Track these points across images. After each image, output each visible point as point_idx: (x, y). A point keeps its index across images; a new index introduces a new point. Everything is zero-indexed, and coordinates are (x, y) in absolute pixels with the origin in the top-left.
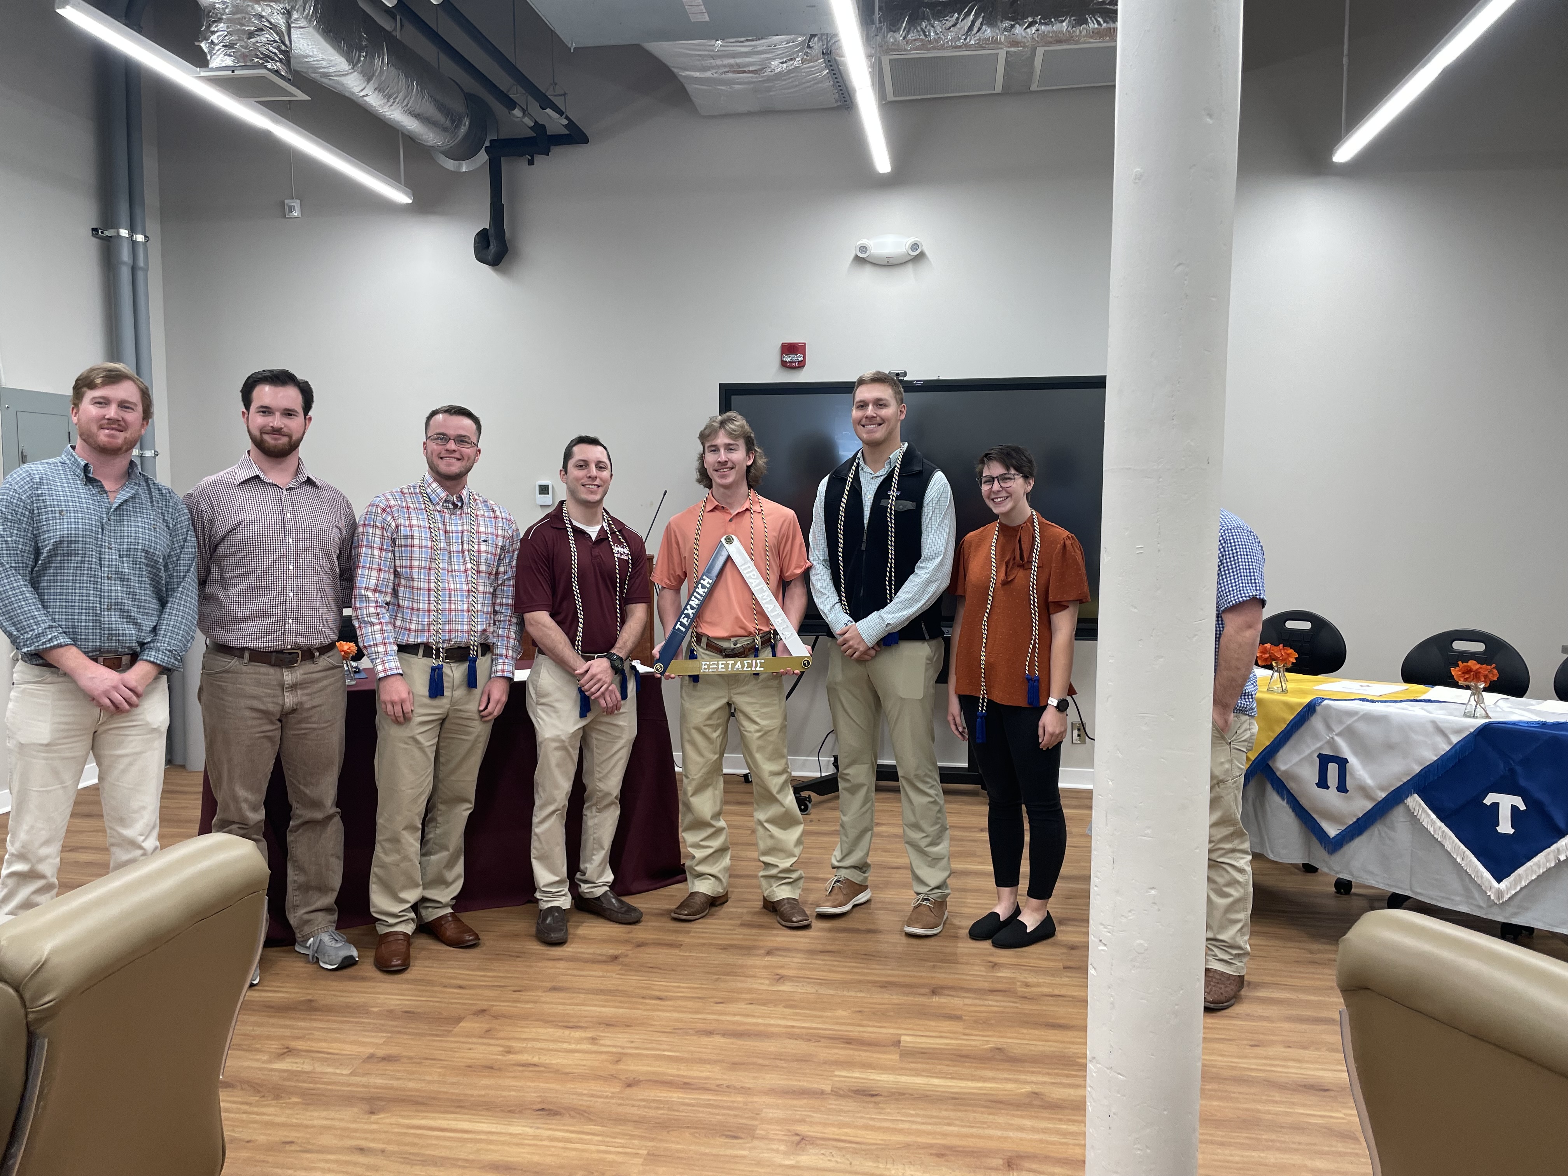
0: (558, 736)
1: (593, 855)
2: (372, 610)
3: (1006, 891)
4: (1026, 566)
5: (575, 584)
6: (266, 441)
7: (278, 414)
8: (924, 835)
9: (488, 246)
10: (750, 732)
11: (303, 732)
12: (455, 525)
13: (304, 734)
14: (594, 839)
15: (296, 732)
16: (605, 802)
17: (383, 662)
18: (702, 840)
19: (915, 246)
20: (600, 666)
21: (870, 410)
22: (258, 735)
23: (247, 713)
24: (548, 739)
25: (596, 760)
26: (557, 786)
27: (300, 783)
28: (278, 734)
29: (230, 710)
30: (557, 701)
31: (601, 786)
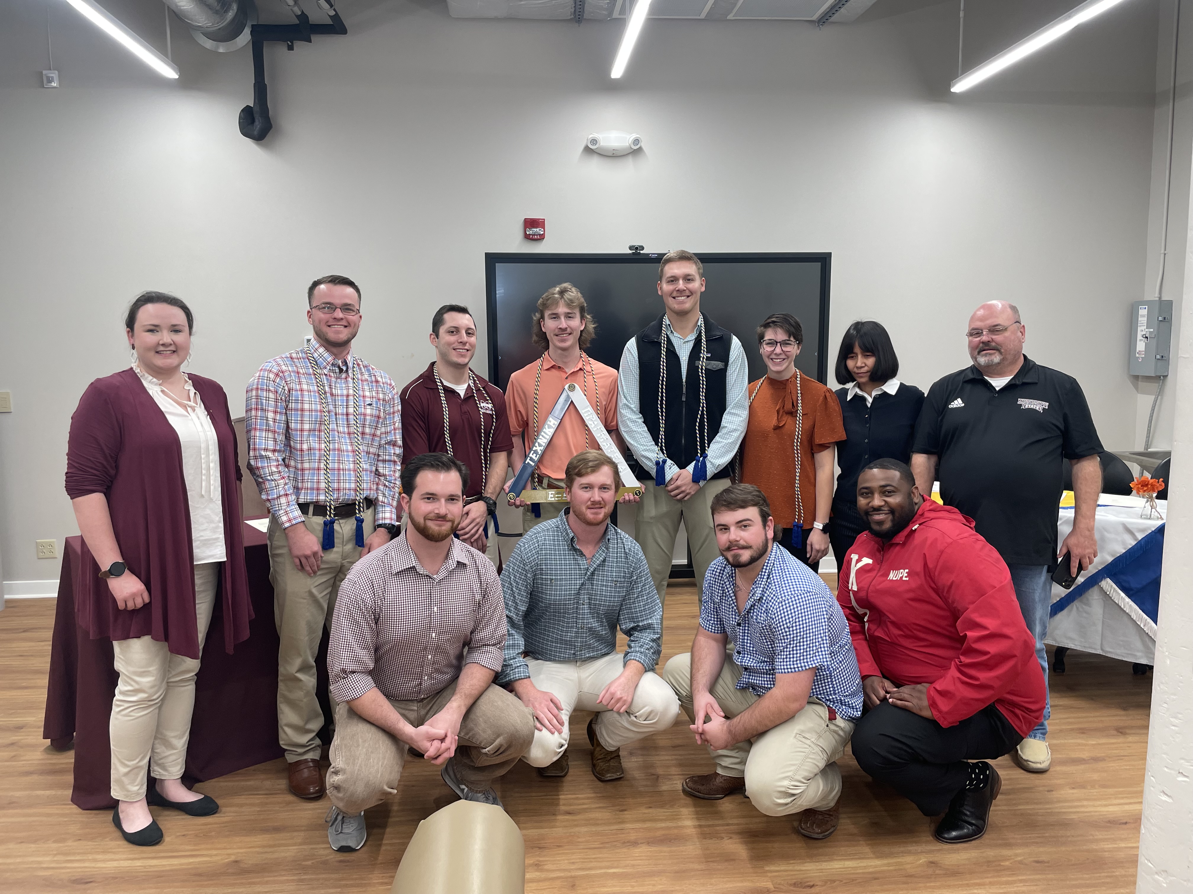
4: (794, 414)
5: (447, 436)
12: (341, 388)
17: (286, 513)
19: (637, 141)
20: (477, 510)
21: (682, 284)
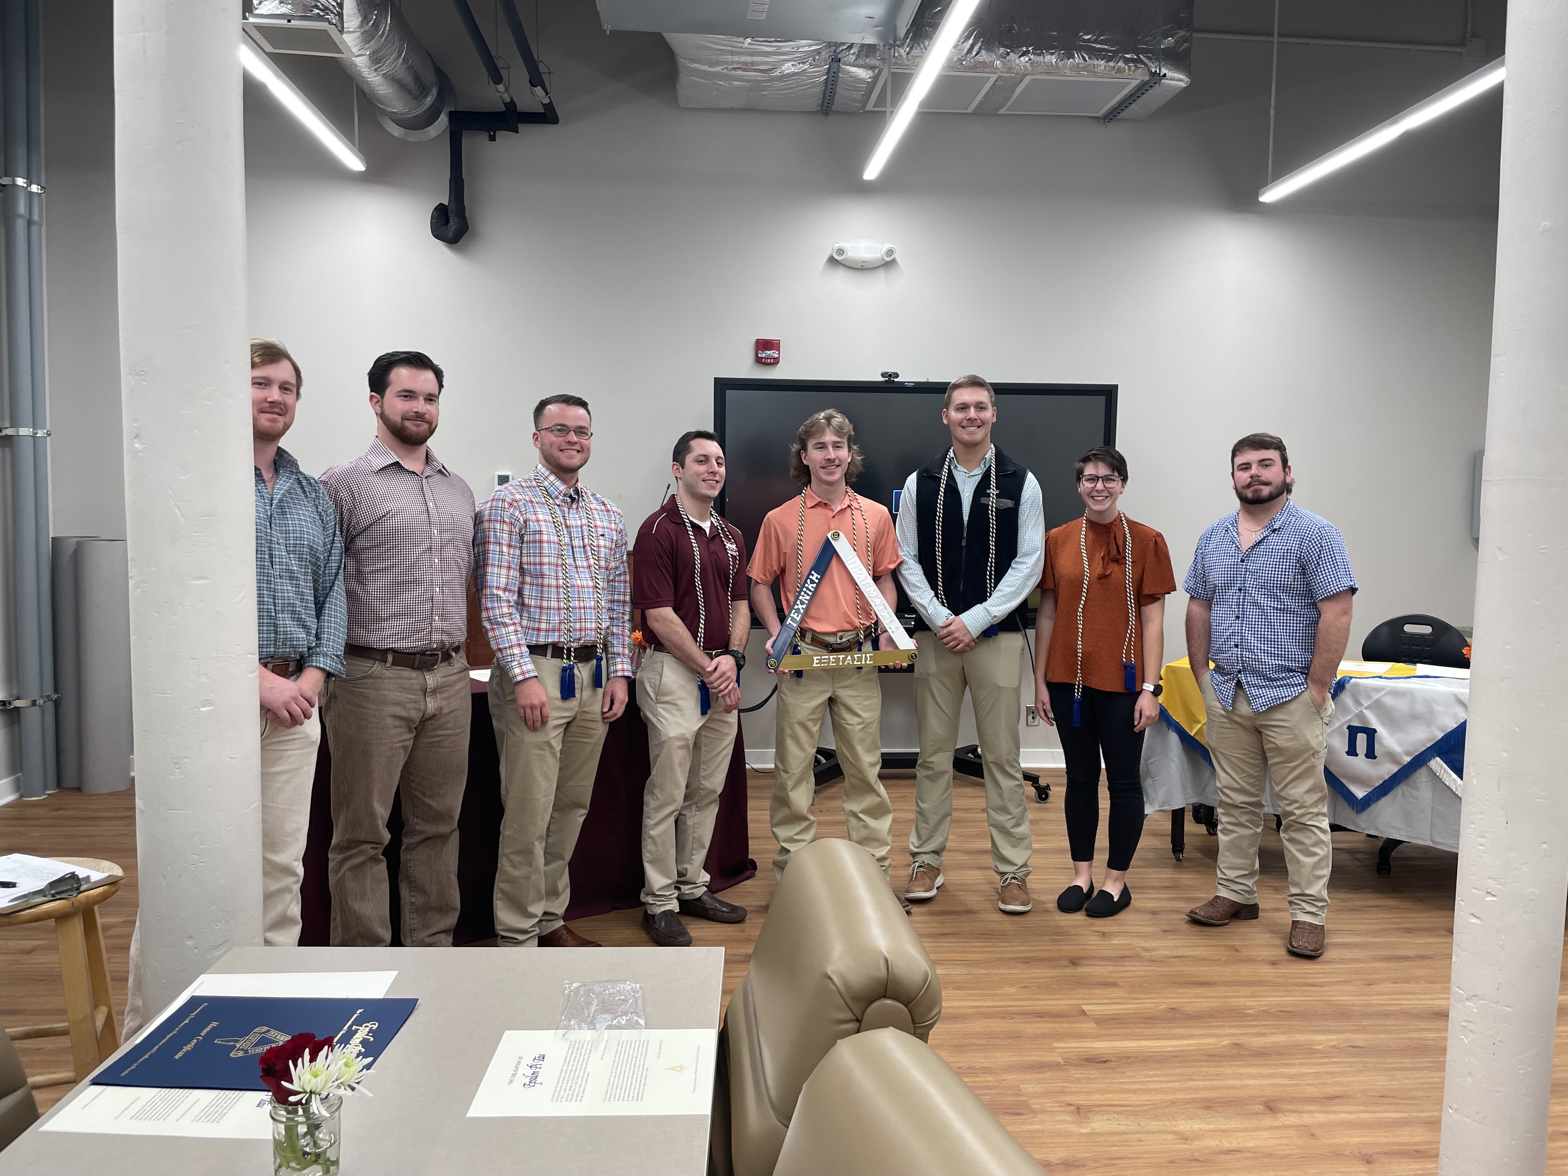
0: (683, 734)
1: (692, 855)
2: (505, 610)
3: (1084, 865)
4: (1121, 562)
5: (698, 579)
6: (408, 428)
7: (421, 399)
8: (1010, 817)
9: (447, 222)
10: (852, 725)
11: (437, 739)
12: (575, 519)
13: (439, 741)
14: (693, 838)
15: (432, 740)
16: (708, 801)
17: (520, 665)
18: (796, 835)
19: (890, 252)
20: (726, 663)
21: (972, 413)
22: (398, 745)
23: (390, 721)
24: (674, 738)
25: (703, 758)
26: (677, 787)
27: (424, 795)
28: (411, 743)
29: (373, 719)
30: (680, 699)
31: (706, 784)
